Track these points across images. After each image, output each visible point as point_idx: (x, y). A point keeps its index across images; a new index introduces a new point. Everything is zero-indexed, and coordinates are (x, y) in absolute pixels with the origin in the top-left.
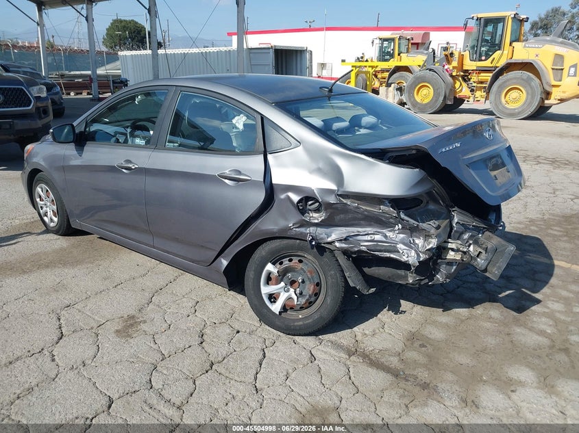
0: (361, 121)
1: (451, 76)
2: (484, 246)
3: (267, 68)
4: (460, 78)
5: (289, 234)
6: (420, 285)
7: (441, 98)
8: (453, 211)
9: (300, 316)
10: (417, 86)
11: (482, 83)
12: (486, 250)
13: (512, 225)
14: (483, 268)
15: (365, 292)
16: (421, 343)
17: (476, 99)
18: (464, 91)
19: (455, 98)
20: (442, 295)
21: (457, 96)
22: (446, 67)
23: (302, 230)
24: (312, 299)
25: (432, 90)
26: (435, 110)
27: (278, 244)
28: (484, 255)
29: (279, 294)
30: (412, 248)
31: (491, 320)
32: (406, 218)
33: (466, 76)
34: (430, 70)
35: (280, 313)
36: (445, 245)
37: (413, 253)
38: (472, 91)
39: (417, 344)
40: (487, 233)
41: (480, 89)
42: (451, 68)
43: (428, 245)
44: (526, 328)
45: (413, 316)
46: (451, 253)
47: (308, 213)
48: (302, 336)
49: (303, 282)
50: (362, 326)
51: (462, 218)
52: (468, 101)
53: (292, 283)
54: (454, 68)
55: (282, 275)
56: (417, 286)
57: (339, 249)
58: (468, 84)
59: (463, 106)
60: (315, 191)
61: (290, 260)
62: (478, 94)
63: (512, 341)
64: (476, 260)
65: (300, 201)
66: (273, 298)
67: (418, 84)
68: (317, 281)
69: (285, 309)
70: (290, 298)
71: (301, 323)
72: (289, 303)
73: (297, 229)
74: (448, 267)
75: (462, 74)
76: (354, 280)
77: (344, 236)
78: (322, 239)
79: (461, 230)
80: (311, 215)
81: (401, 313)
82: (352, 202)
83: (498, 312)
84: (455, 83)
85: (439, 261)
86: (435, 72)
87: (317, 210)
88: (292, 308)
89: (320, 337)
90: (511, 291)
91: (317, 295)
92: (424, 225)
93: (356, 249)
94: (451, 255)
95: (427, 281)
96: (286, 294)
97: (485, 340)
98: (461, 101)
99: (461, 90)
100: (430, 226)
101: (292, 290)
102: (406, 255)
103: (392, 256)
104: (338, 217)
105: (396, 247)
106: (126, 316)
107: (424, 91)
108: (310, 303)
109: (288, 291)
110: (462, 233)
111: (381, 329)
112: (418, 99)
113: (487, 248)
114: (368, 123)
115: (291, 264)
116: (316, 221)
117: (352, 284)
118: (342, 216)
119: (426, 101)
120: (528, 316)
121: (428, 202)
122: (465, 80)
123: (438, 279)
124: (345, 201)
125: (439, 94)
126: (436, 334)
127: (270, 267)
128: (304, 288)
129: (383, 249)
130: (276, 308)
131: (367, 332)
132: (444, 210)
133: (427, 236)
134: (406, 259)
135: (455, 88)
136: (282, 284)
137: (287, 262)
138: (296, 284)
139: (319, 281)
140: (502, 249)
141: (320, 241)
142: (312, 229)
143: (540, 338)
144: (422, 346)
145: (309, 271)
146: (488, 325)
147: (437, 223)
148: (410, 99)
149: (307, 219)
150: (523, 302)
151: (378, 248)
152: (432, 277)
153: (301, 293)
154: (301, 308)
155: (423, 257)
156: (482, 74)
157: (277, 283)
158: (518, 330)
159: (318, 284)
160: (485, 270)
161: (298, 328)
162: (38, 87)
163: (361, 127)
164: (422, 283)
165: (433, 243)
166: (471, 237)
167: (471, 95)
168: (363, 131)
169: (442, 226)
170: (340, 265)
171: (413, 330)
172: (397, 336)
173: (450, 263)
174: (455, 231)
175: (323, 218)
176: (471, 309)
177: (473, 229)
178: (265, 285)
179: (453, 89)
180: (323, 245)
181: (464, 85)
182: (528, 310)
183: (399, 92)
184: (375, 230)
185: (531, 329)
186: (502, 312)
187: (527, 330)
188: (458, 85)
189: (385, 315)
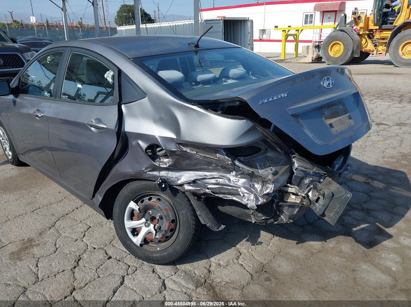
0: (229, 72)
1: (359, 35)
2: (322, 192)
3: (218, 34)
4: (366, 36)
5: (144, 176)
6: (266, 223)
7: (350, 53)
8: (294, 157)
9: (158, 249)
10: (330, 44)
11: (383, 39)
12: (324, 195)
13: (385, 159)
14: (321, 213)
15: (215, 229)
16: (266, 275)
17: (378, 52)
18: (369, 46)
19: (361, 52)
20: (302, 226)
21: (363, 50)
22: (355, 28)
23: (156, 173)
24: (169, 234)
25: (342, 47)
26: (344, 62)
27: (138, 185)
28: (321, 201)
29: (140, 228)
30: (252, 192)
31: (341, 254)
32: (241, 165)
33: (371, 34)
34: (342, 31)
35: (141, 245)
36: (285, 189)
37: (252, 197)
38: (375, 46)
39: (263, 277)
40: (328, 179)
41: (382, 44)
42: (359, 28)
43: (266, 190)
44: (372, 264)
45: (269, 247)
46: (293, 197)
47: (160, 159)
48: (162, 265)
49: (161, 218)
50: (218, 257)
51: (302, 164)
52: (372, 54)
53: (153, 219)
54: (361, 28)
55: (144, 212)
56: (264, 224)
57: (189, 191)
58: (372, 41)
59: (369, 58)
60: (159, 140)
61: (150, 199)
62: (380, 48)
63: (355, 279)
64: (314, 204)
65: (148, 148)
66: (135, 232)
67: (332, 42)
68: (172, 218)
69: (145, 241)
70: (149, 233)
71: (158, 255)
72: (149, 237)
73: (150, 173)
74: (290, 209)
75: (368, 32)
76: (205, 219)
77: (193, 179)
78: (173, 181)
79: (301, 176)
80: (162, 160)
81: (257, 244)
82: (191, 150)
83: (349, 246)
84: (362, 40)
85: (280, 204)
86: (346, 32)
87: (166, 156)
88: (151, 241)
89: (178, 266)
90: (368, 225)
91: (172, 231)
92: (261, 172)
93: (202, 192)
94: (292, 199)
95: (272, 220)
96: (146, 229)
97: (329, 276)
98: (367, 54)
99: (367, 46)
100: (266, 172)
101: (152, 226)
102: (247, 198)
103: (234, 198)
104: (185, 163)
105: (237, 190)
106: (26, 239)
107: (336, 48)
108: (167, 237)
109: (148, 226)
110: (302, 179)
111: (235, 260)
112: (331, 54)
113: (324, 194)
114: (235, 74)
115: (150, 202)
116: (165, 166)
117: (203, 222)
118: (188, 162)
119: (338, 55)
120: (377, 251)
121: (266, 150)
122: (370, 38)
123: (282, 220)
124: (185, 149)
125: (348, 50)
126: (284, 267)
127: (132, 205)
128: (162, 224)
129: (226, 191)
130: (137, 240)
131: (222, 263)
132: (283, 157)
133: (264, 182)
134: (247, 202)
135: (361, 44)
136: (143, 220)
137: (147, 200)
138: (156, 220)
139: (174, 218)
140: (339, 195)
141: (172, 184)
142: (163, 173)
143: (383, 277)
144: (268, 279)
145: (165, 210)
146: (336, 259)
147: (274, 169)
148: (325, 54)
149: (157, 164)
150: (376, 236)
151: (222, 191)
152: (276, 217)
153: (160, 228)
154: (159, 241)
155: (261, 201)
156: (384, 32)
157: (139, 219)
158: (364, 267)
159: (173, 221)
160: (323, 215)
161: (155, 259)
162: (31, 53)
163: (228, 78)
164: (269, 222)
165: (270, 188)
166: (312, 182)
167: (374, 49)
168: (230, 81)
169: (281, 172)
170: (191, 205)
171: (264, 262)
172: (247, 268)
173: (292, 206)
174: (296, 176)
175: (170, 163)
176: (323, 242)
177: (313, 175)
178: (128, 220)
179: (360, 45)
180: (175, 187)
181: (369, 41)
182: (378, 245)
183: (317, 50)
184: (220, 174)
185: (377, 266)
186: (354, 246)
187: (373, 267)
188: (364, 41)
189: (244, 246)
